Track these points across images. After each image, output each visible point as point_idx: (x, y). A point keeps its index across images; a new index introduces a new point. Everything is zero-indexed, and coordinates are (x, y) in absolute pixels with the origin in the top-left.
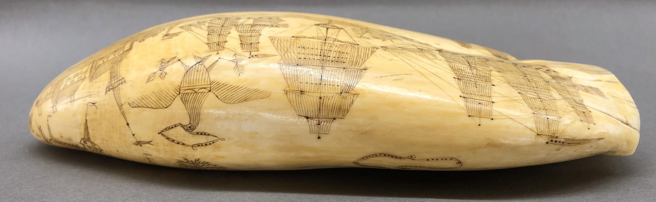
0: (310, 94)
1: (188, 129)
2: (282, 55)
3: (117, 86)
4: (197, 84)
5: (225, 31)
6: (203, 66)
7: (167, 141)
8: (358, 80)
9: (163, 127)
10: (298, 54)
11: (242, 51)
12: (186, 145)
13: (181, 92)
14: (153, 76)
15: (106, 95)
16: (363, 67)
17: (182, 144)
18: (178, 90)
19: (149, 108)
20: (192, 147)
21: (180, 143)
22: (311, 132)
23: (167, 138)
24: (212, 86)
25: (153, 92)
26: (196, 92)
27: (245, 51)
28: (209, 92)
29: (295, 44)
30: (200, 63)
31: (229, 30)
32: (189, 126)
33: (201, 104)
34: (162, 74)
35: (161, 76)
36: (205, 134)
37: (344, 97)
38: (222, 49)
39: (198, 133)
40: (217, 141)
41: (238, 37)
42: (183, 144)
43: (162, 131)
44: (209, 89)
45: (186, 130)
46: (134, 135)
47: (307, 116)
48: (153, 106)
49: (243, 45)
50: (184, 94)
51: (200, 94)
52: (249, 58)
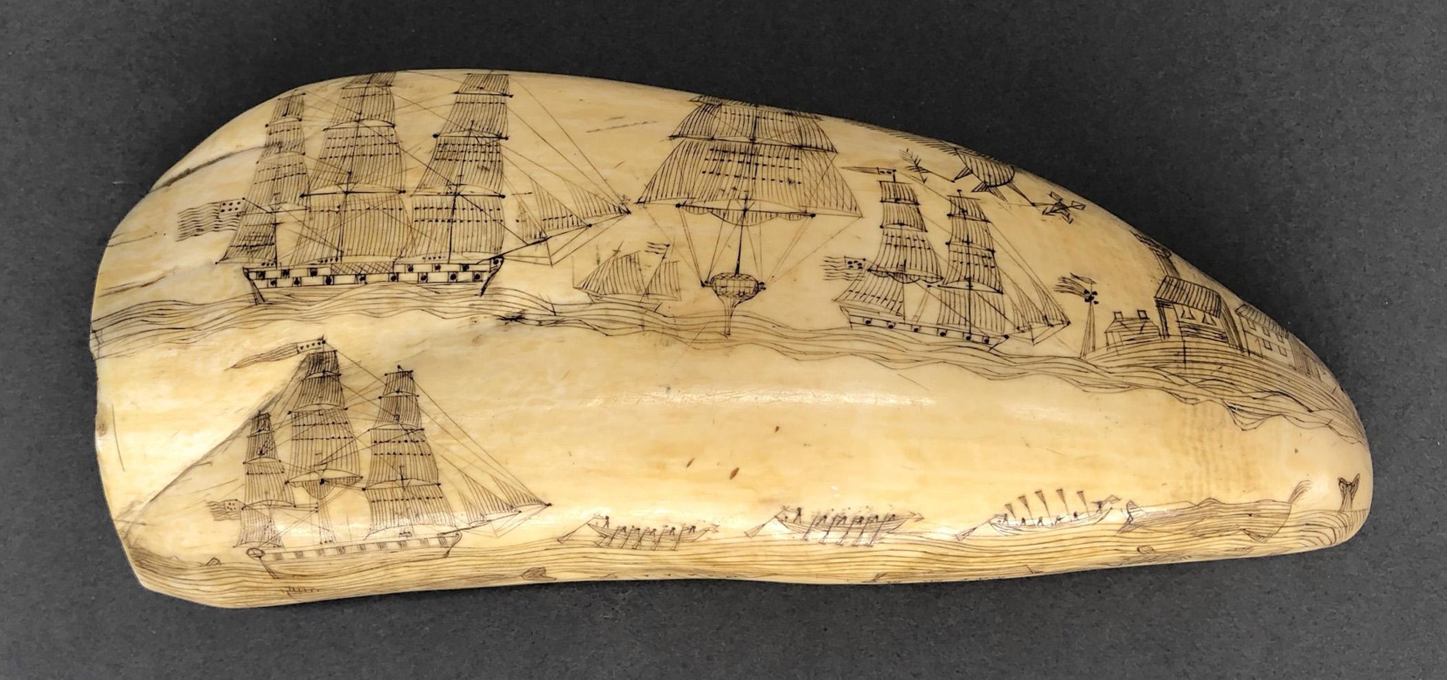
2: (831, 167)
5: (960, 258)
6: (982, 179)
10: (800, 167)
11: (912, 186)
16: (679, 140)
27: (907, 185)
29: (808, 193)
30: (988, 184)
31: (952, 256)
38: (952, 199)
41: (928, 225)
49: (912, 199)
52: (894, 171)
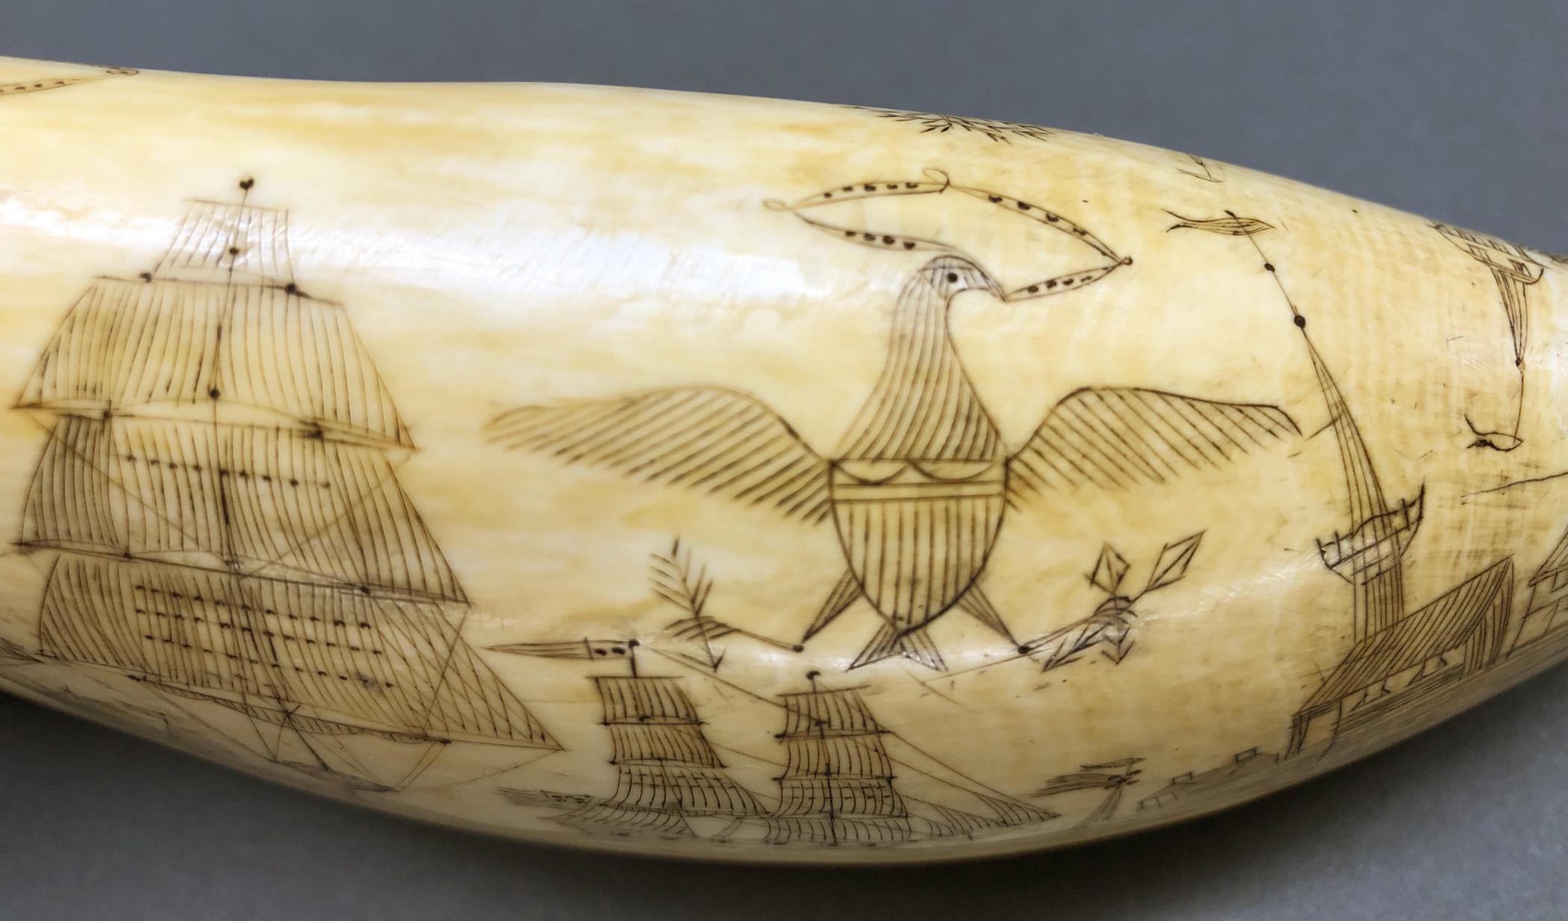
0: (270, 420)
1: (962, 268)
2: (459, 648)
3: (1362, 525)
4: (909, 508)
5: (808, 793)
6: (888, 608)
7: (1083, 224)
8: (36, 484)
9: (1101, 290)
10: (379, 647)
11: (681, 684)
12: (982, 194)
13: (997, 473)
14: (1166, 571)
15: (1421, 483)
16: (43, 558)
17: (1005, 201)
18: (1014, 483)
19: (1182, 398)
20: (948, 184)
21: (1014, 205)
22: (281, 215)
23: (1087, 237)
24: (824, 495)
25: (1162, 479)
26: (914, 464)
27: (668, 684)
28: (837, 456)
30: (902, 625)
31: (787, 793)
32: (954, 287)
33: (881, 394)
34: (1115, 577)
35: (1118, 566)
36: (869, 237)
37: (89, 394)
38: (792, 701)
39: (909, 246)
40: (807, 202)
41: (724, 756)
42: (996, 200)
43: (1108, 270)
44: (839, 478)
45: (971, 265)
46: (1269, 267)
47: (293, 298)
48: (1159, 405)
49: (682, 713)
50: (982, 458)
51: (890, 453)
52: (633, 643)
